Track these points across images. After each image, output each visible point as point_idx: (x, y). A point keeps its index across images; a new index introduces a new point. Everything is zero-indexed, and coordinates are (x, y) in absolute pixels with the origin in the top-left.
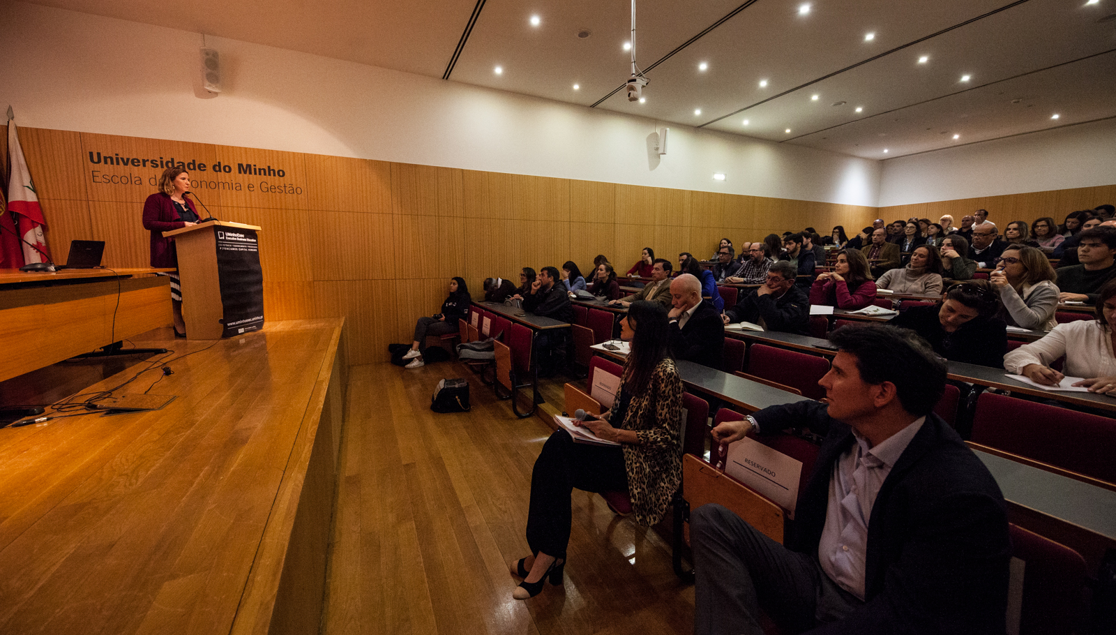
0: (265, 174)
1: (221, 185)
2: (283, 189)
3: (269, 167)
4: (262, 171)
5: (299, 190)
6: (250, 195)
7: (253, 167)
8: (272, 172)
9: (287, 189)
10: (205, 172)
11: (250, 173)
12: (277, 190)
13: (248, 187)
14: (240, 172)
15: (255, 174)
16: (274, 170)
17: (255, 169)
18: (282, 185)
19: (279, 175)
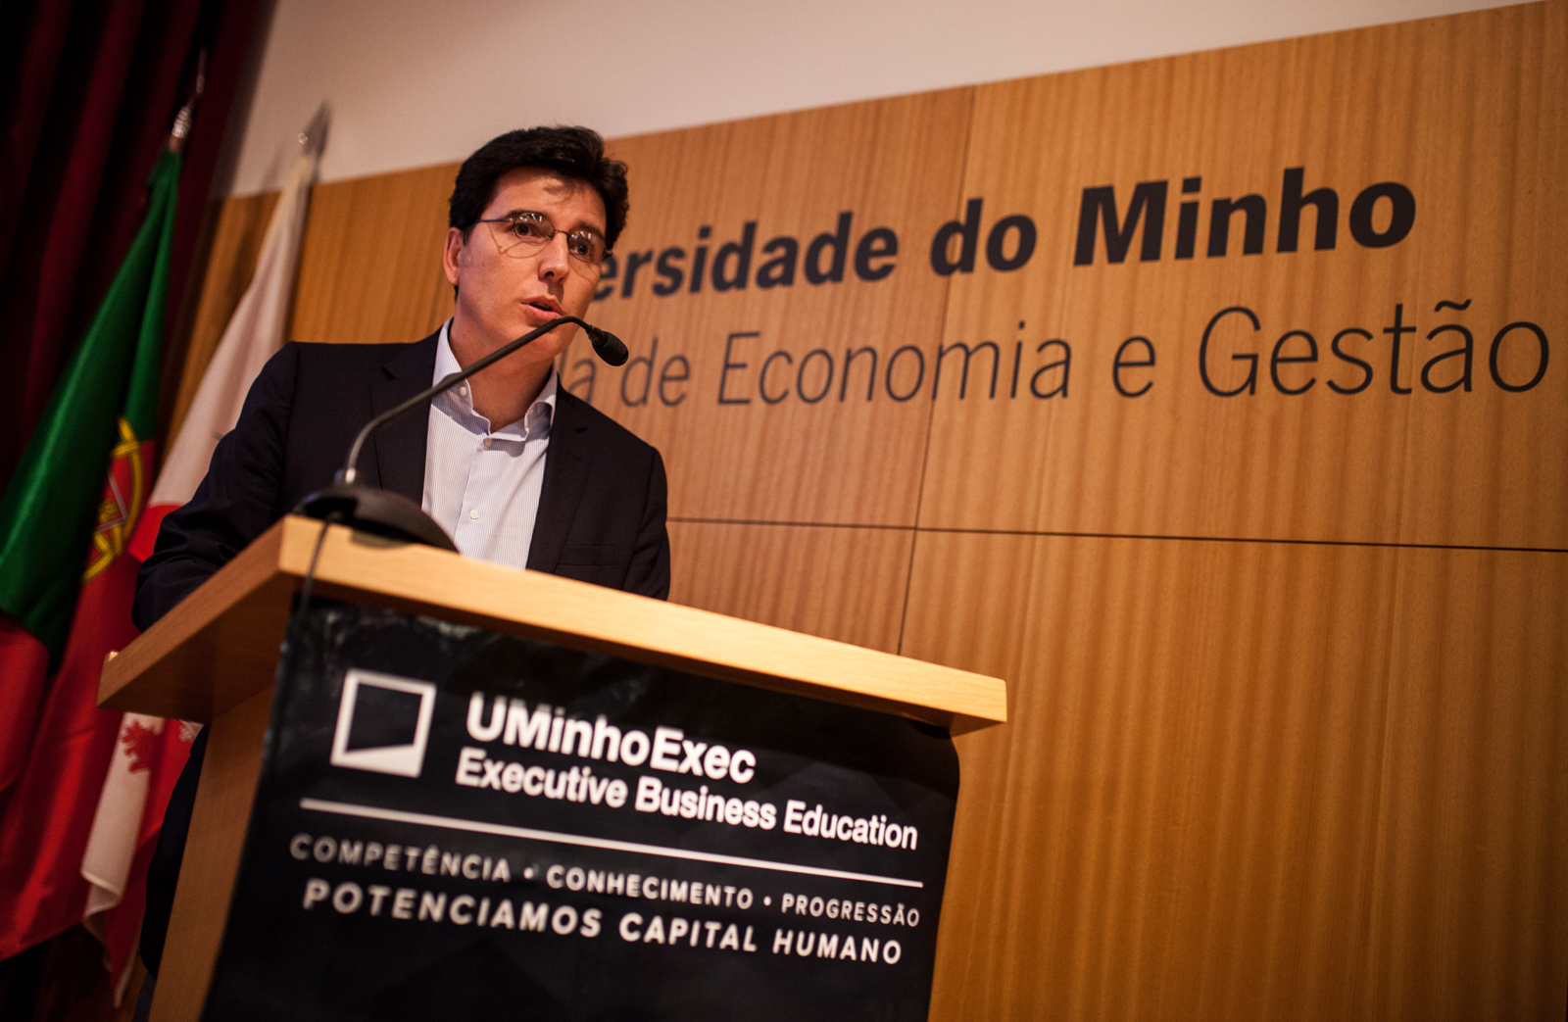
0: (1253, 244)
1: (952, 363)
2: (1375, 351)
3: (1294, 177)
4: (1238, 221)
5: (1520, 353)
6: (1119, 424)
7: (1175, 199)
8: (1309, 215)
9: (1415, 350)
10: (883, 286)
11: (1151, 252)
12: (1329, 367)
13: (1118, 364)
14: (1083, 256)
15: (1185, 250)
16: (1326, 200)
17: (1189, 212)
18: (1377, 319)
19: (1364, 234)
